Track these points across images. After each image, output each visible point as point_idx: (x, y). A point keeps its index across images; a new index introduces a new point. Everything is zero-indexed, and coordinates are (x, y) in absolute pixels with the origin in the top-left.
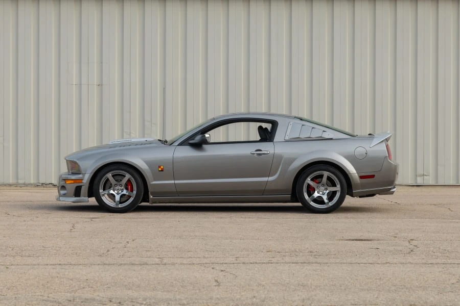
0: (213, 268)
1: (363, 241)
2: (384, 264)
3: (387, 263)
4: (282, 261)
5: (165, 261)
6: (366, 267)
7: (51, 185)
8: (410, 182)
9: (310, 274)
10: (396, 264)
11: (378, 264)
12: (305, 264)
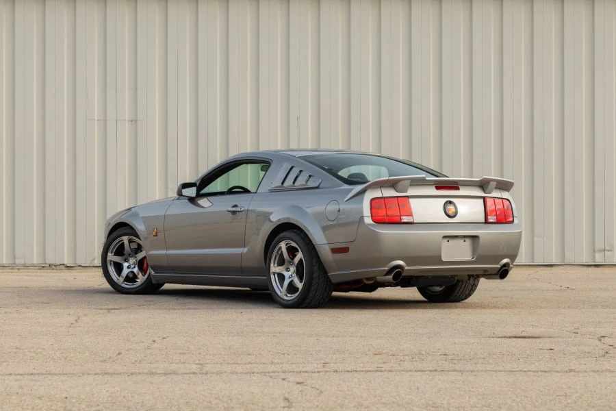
0: (284, 379)
1: (526, 339)
2: (567, 372)
3: (571, 371)
4: (399, 368)
5: (208, 368)
6: (539, 377)
7: (62, 266)
8: (585, 261)
9: (446, 389)
10: (586, 372)
11: (558, 372)
12: (437, 373)
